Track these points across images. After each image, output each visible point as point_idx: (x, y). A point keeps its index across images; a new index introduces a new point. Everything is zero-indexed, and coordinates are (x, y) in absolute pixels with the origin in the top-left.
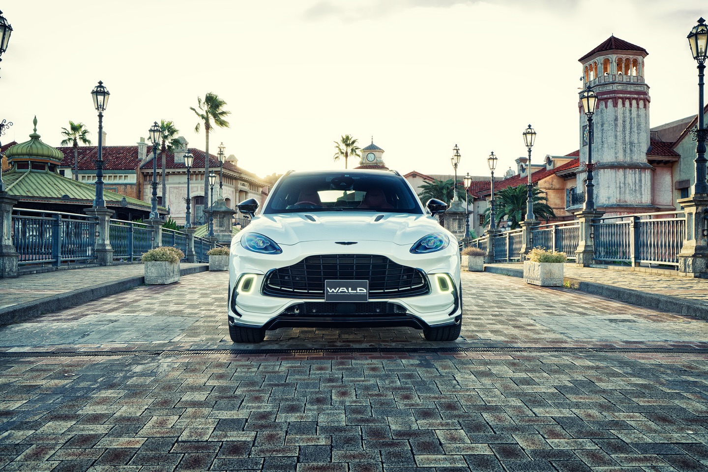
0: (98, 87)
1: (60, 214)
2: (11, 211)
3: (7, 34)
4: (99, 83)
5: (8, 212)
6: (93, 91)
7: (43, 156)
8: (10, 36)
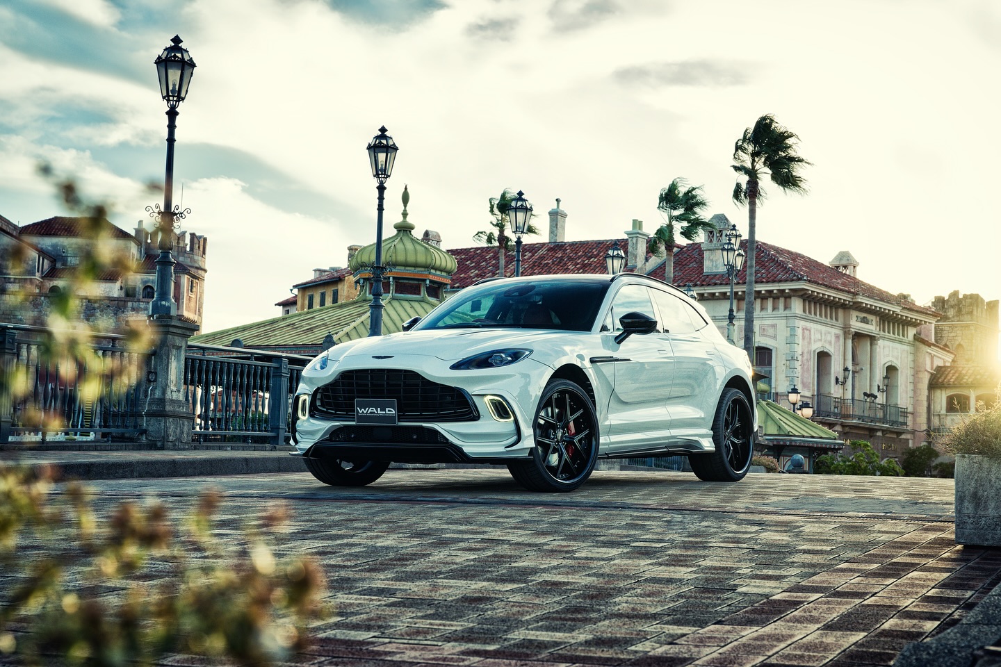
0: (377, 137)
1: (286, 357)
2: (183, 347)
3: (187, 73)
4: (380, 130)
5: (179, 348)
6: (369, 145)
7: (416, 265)
8: (191, 76)
